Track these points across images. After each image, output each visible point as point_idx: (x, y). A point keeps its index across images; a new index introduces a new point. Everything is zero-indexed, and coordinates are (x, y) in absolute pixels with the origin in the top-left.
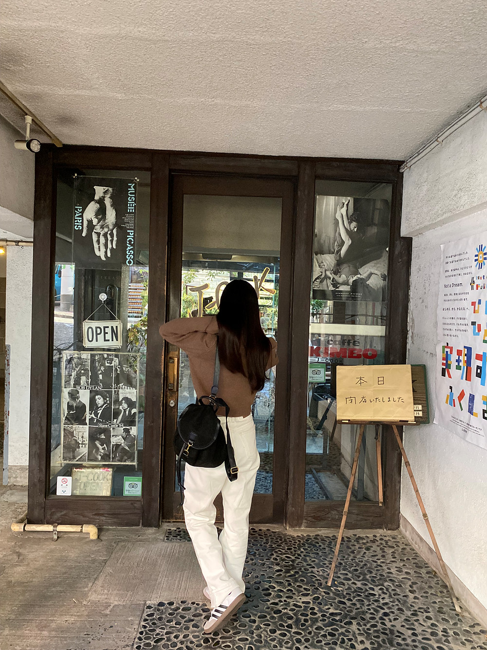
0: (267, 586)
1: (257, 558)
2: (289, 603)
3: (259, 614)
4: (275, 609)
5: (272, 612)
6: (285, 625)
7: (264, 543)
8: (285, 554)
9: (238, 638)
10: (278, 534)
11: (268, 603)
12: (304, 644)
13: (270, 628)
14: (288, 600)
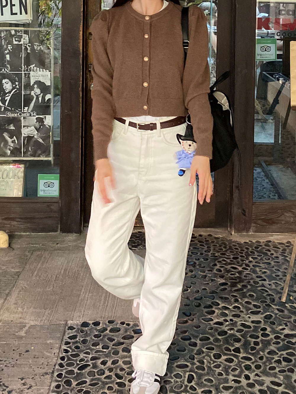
0: (209, 303)
1: (197, 269)
2: (236, 322)
3: (201, 336)
4: (220, 330)
5: (216, 333)
6: (232, 348)
7: (205, 252)
8: (230, 264)
9: (176, 364)
10: (222, 240)
11: (211, 322)
12: (254, 371)
13: (214, 352)
14: (235, 319)
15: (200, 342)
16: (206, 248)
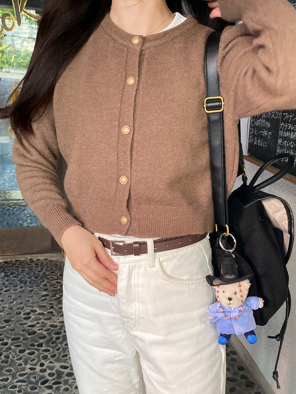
0: (28, 311)
2: (46, 324)
3: (13, 337)
4: (31, 331)
5: (27, 334)
6: (36, 344)
8: (56, 279)
11: (25, 326)
12: (49, 359)
13: (20, 348)
15: (11, 342)
16: (39, 269)
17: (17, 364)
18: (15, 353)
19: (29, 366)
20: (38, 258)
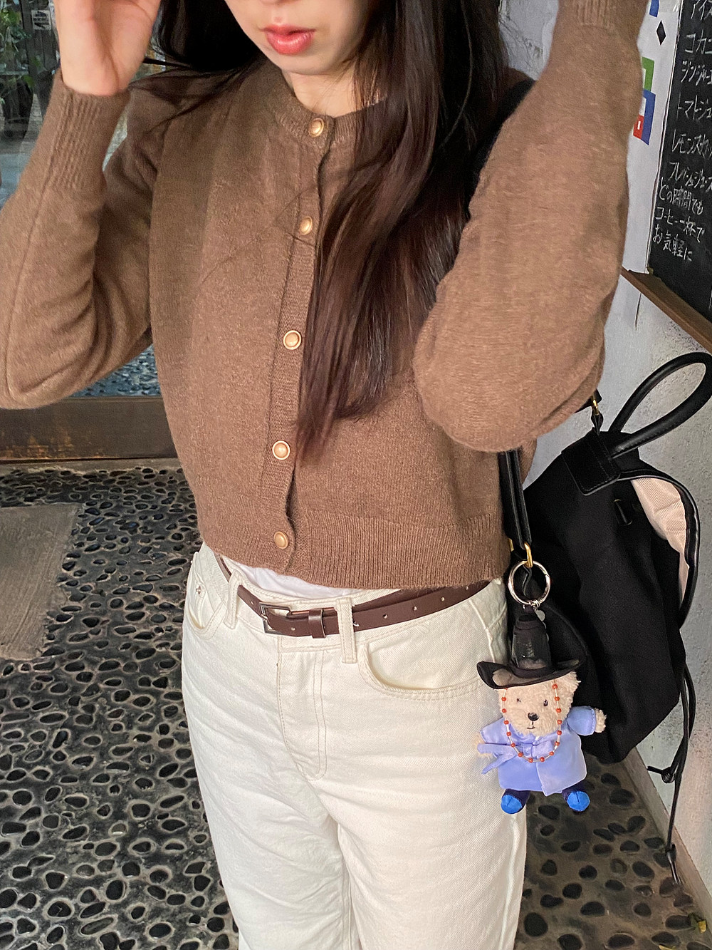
0: (137, 599)
1: (138, 536)
2: (176, 632)
3: (104, 661)
4: (142, 647)
5: (134, 654)
6: (153, 679)
7: (163, 502)
9: (41, 715)
11: (131, 635)
13: (118, 689)
15: (99, 672)
16: (165, 496)
17: (111, 726)
18: (107, 700)
19: (135, 732)
20: (163, 469)
